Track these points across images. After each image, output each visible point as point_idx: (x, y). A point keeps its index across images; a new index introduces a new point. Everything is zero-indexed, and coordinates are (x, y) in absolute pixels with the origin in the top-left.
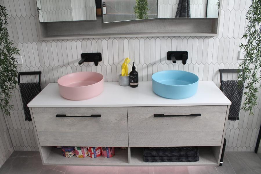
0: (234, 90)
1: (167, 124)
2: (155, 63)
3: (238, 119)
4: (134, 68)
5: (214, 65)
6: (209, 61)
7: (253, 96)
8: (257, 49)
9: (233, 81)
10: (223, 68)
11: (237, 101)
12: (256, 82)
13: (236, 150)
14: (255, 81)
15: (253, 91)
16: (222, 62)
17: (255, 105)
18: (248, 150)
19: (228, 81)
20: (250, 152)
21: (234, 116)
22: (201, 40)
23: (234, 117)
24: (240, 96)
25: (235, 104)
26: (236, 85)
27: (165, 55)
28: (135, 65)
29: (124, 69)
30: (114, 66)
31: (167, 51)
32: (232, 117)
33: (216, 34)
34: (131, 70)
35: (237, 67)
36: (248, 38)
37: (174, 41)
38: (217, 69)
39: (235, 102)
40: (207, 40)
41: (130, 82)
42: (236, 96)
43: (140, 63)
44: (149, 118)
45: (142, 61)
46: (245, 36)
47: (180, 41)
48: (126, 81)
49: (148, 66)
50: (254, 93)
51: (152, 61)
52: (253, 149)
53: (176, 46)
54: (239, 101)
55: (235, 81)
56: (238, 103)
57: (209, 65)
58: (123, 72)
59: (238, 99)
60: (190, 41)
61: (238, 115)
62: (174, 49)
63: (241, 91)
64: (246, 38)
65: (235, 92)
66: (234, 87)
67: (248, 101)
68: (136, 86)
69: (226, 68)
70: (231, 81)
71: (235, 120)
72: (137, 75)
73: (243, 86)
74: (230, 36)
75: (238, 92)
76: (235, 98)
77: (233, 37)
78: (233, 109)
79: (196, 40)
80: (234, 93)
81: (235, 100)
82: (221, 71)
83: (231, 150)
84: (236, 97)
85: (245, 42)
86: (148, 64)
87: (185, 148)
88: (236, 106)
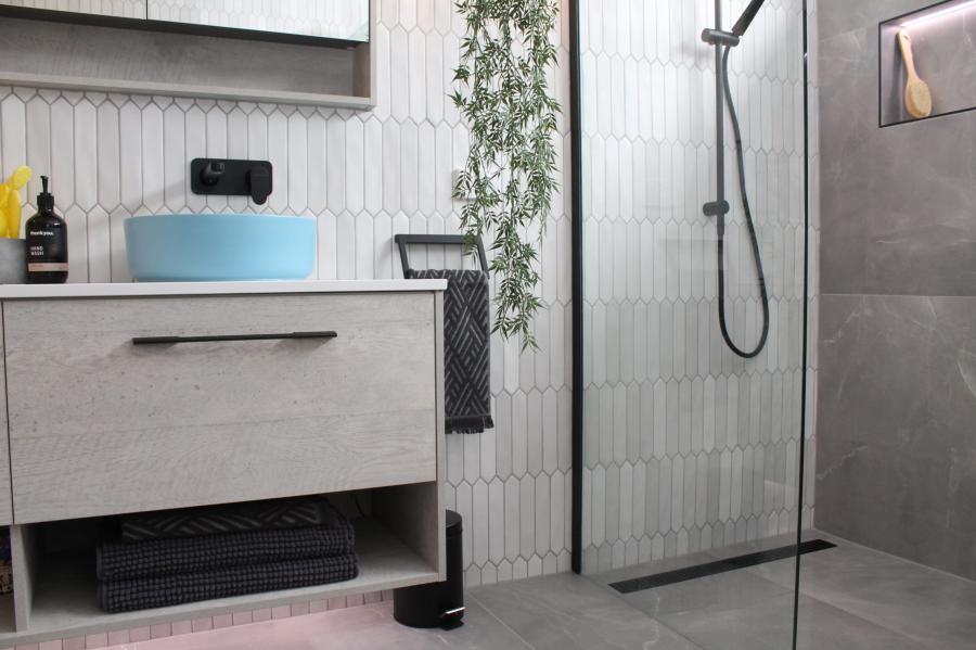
0: (455, 303)
1: (197, 388)
2: (142, 205)
3: (490, 424)
5: (374, 217)
6: (355, 203)
7: (522, 272)
8: (507, 99)
10: (406, 232)
11: (472, 347)
13: (505, 575)
15: (519, 255)
16: (401, 209)
18: (550, 570)
19: (431, 272)
20: (557, 576)
21: (472, 411)
22: (317, 123)
23: (472, 416)
24: (480, 326)
25: (469, 359)
26: (460, 286)
27: (181, 175)
31: (190, 159)
32: (466, 416)
35: (454, 228)
36: (472, 80)
37: (217, 119)
38: (389, 235)
39: (469, 353)
40: (337, 125)
42: (467, 329)
43: (75, 202)
44: (111, 356)
45: (88, 195)
46: (462, 74)
47: (237, 119)
49: (111, 217)
50: (525, 262)
51: (130, 200)
52: (564, 562)
53: (227, 139)
54: (481, 349)
55: (455, 271)
56: (479, 354)
57: (355, 217)
59: (475, 341)
60: (278, 122)
61: (486, 405)
62: (218, 152)
63: (483, 307)
64: (466, 80)
65: (461, 313)
66: (456, 291)
67: (511, 296)
68: (57, 280)
69: (419, 230)
71: (481, 431)
73: (486, 289)
74: (419, 117)
75: (473, 311)
76: (464, 336)
78: (465, 381)
79: (298, 122)
80: (458, 317)
81: (466, 345)
82: (404, 242)
83: (489, 578)
84: (468, 334)
86: (110, 207)
87: (291, 521)
88: (473, 368)
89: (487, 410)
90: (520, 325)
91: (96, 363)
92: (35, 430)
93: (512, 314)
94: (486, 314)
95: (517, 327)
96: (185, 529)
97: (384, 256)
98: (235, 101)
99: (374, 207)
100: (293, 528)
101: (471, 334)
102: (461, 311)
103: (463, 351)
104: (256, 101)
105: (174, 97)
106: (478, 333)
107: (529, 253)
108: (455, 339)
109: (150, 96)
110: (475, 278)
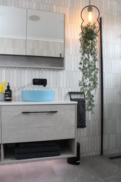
2: (24, 87)
3: (86, 127)
5: (65, 89)
6: (62, 86)
7: (91, 100)
8: (89, 68)
9: (78, 99)
10: (71, 91)
13: (88, 154)
14: (91, 89)
16: (70, 87)
17: (94, 106)
18: (97, 154)
19: (75, 99)
20: (98, 155)
22: (55, 72)
23: (82, 125)
24: (84, 109)
26: (80, 101)
27: (31, 81)
33: (64, 67)
35: (79, 91)
38: (67, 92)
39: (82, 114)
40: (58, 72)
41: (5, 97)
42: (82, 109)
43: (13, 86)
45: (15, 85)
51: (22, 85)
52: (99, 153)
56: (84, 114)
57: (61, 89)
59: (83, 111)
62: (37, 77)
64: (81, 65)
67: (89, 104)
68: (10, 100)
69: (73, 91)
70: (77, 99)
71: (84, 128)
73: (85, 102)
74: (73, 70)
75: (83, 106)
77: (75, 71)
79: (52, 72)
80: (80, 107)
81: (81, 112)
82: (70, 93)
83: (85, 155)
86: (19, 87)
87: (49, 145)
88: (82, 116)
89: (85, 124)
90: (91, 109)
91: (16, 116)
92: (5, 127)
93: (90, 107)
94: (85, 106)
95: (91, 110)
96: (30, 145)
97: (67, 96)
98: (40, 68)
99: (65, 87)
100: (49, 146)
102: (81, 106)
104: (44, 68)
105: (30, 68)
107: (93, 96)
108: (79, 111)
109: (26, 68)
110: (83, 100)
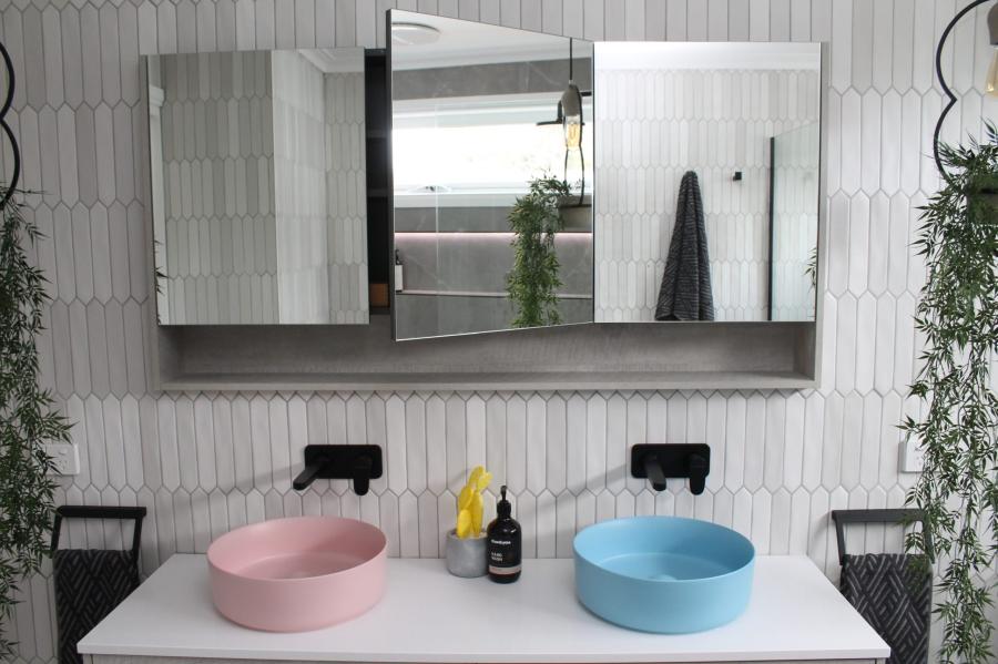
0: (893, 591)
2: (585, 488)
4: (504, 508)
5: (811, 494)
6: (793, 480)
7: (972, 621)
8: (968, 437)
9: (888, 556)
10: (844, 507)
11: (909, 635)
12: (981, 566)
14: (976, 561)
15: (970, 601)
16: (841, 484)
17: (987, 656)
19: (868, 556)
22: (758, 403)
24: (920, 614)
25: (905, 646)
26: (900, 574)
27: (622, 459)
28: (509, 497)
29: (468, 509)
30: (428, 497)
31: (632, 443)
33: (812, 378)
34: (494, 516)
36: (930, 395)
37: (657, 407)
38: (823, 510)
39: (905, 641)
40: (779, 402)
41: (489, 561)
42: (905, 616)
43: (526, 488)
45: (538, 482)
46: (919, 389)
47: (677, 405)
48: (473, 555)
49: (557, 500)
50: (977, 610)
51: (575, 481)
53: (664, 425)
54: (920, 637)
55: (895, 555)
56: (916, 643)
57: (791, 494)
58: (462, 522)
59: (913, 629)
60: (717, 406)
62: (658, 437)
63: (925, 594)
64: (924, 395)
65: (899, 601)
66: (895, 579)
67: (957, 641)
68: (513, 578)
69: (858, 504)
70: (879, 558)
72: (517, 537)
74: (865, 386)
75: (912, 599)
76: (901, 623)
77: (874, 389)
80: (896, 605)
81: (902, 632)
82: (841, 519)
84: (906, 621)
85: (921, 409)
86: (557, 491)
88: (908, 657)
97: (819, 532)
99: (812, 481)
101: (909, 620)
102: (899, 599)
103: (898, 638)
106: (916, 620)
108: (891, 627)
